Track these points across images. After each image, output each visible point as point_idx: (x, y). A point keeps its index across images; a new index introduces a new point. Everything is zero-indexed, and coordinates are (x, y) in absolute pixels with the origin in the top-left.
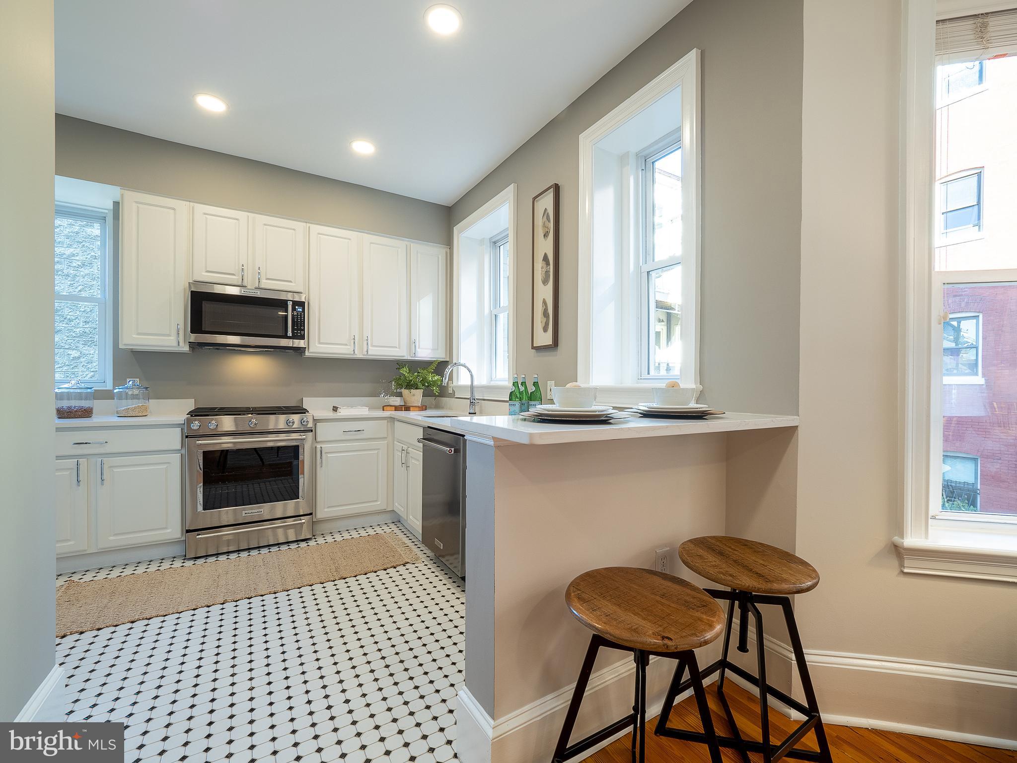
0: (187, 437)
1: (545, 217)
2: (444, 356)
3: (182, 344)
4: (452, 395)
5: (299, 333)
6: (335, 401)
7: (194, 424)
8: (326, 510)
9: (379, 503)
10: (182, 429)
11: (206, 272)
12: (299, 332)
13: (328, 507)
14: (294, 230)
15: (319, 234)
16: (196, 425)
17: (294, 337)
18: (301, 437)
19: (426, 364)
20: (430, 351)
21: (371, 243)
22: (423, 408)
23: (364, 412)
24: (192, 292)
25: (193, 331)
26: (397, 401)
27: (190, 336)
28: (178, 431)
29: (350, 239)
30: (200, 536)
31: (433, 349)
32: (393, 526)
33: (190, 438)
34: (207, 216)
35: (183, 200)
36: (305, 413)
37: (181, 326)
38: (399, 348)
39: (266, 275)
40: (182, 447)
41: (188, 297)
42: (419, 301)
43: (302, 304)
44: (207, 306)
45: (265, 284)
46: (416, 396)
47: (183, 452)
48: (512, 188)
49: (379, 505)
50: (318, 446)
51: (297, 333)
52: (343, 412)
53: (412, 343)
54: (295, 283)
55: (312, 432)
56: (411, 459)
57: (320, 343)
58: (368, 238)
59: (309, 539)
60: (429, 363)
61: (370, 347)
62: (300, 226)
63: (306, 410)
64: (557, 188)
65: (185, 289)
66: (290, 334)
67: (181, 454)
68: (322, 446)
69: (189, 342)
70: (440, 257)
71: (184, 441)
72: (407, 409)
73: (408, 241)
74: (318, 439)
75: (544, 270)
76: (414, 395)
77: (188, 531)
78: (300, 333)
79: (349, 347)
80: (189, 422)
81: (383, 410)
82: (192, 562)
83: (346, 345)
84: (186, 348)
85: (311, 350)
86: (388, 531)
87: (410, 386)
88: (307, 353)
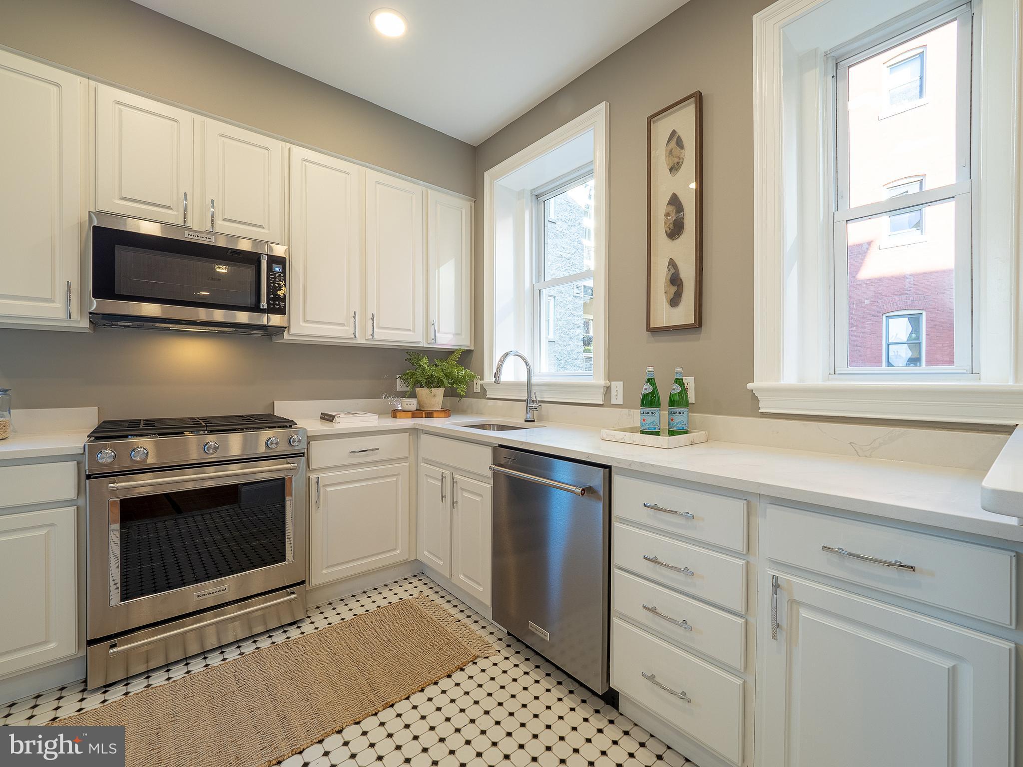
0: (89, 477)
1: (674, 142)
2: (468, 344)
3: (75, 315)
4: (483, 394)
5: (277, 305)
6: (328, 406)
7: (104, 455)
8: (324, 571)
9: (398, 552)
10: (78, 463)
11: (121, 199)
12: (277, 302)
13: (328, 567)
14: (267, 149)
15: (304, 160)
16: (106, 455)
17: (271, 310)
18: (289, 465)
19: (447, 354)
20: (452, 336)
21: (377, 183)
22: (446, 412)
23: (371, 421)
24: (95, 228)
25: (97, 293)
26: (411, 404)
27: (91, 304)
28: (72, 465)
29: (348, 173)
30: (116, 649)
31: (455, 334)
32: (416, 582)
33: (94, 478)
34: (121, 107)
35: (76, 74)
36: (291, 426)
37: (75, 287)
38: (414, 331)
39: (223, 214)
40: (78, 496)
41: (88, 235)
42: (439, 267)
43: (281, 261)
44: (123, 255)
45: (222, 226)
46: (435, 397)
47: (81, 502)
48: (602, 107)
49: (399, 554)
50: (313, 477)
51: (274, 304)
52: (344, 423)
53: (429, 325)
54: (269, 229)
55: (304, 456)
56: (460, 491)
57: (306, 321)
58: (373, 176)
59: (301, 620)
60: (450, 353)
61: (375, 330)
62: (276, 146)
63: (292, 421)
64: (699, 99)
65: (81, 225)
66: (264, 304)
67: (78, 508)
68: (319, 476)
69: (90, 313)
70: (464, 211)
71: (82, 484)
72: (429, 415)
73: (424, 186)
74: (313, 466)
75: (673, 218)
76: (435, 396)
77: (90, 643)
78: (279, 305)
79: (347, 328)
80: (92, 451)
81: (395, 417)
82: (100, 697)
83: (343, 325)
84: (84, 324)
85: (293, 330)
86: (416, 593)
87: (431, 382)
88: (286, 335)
